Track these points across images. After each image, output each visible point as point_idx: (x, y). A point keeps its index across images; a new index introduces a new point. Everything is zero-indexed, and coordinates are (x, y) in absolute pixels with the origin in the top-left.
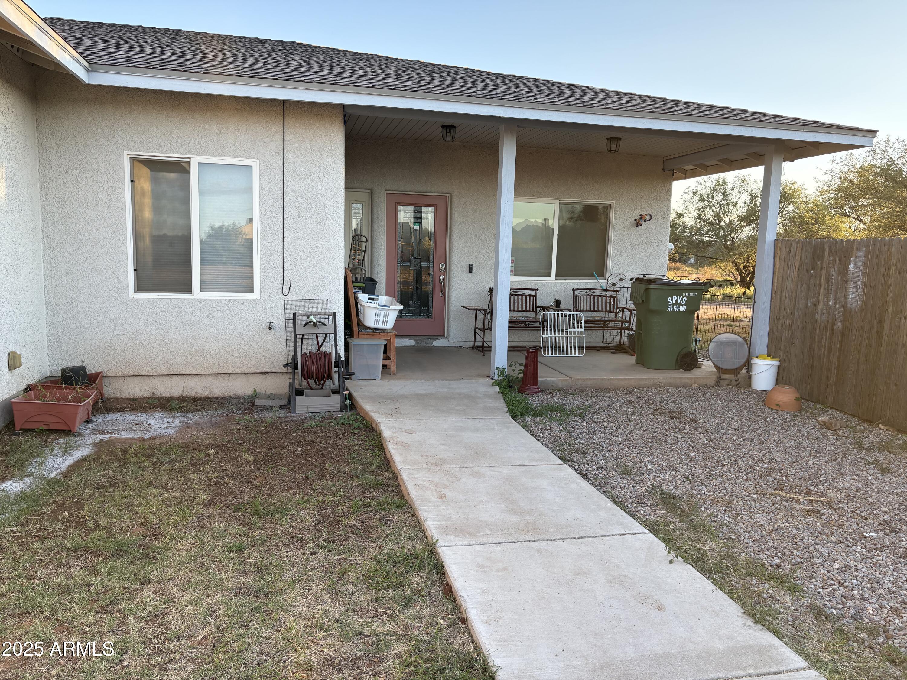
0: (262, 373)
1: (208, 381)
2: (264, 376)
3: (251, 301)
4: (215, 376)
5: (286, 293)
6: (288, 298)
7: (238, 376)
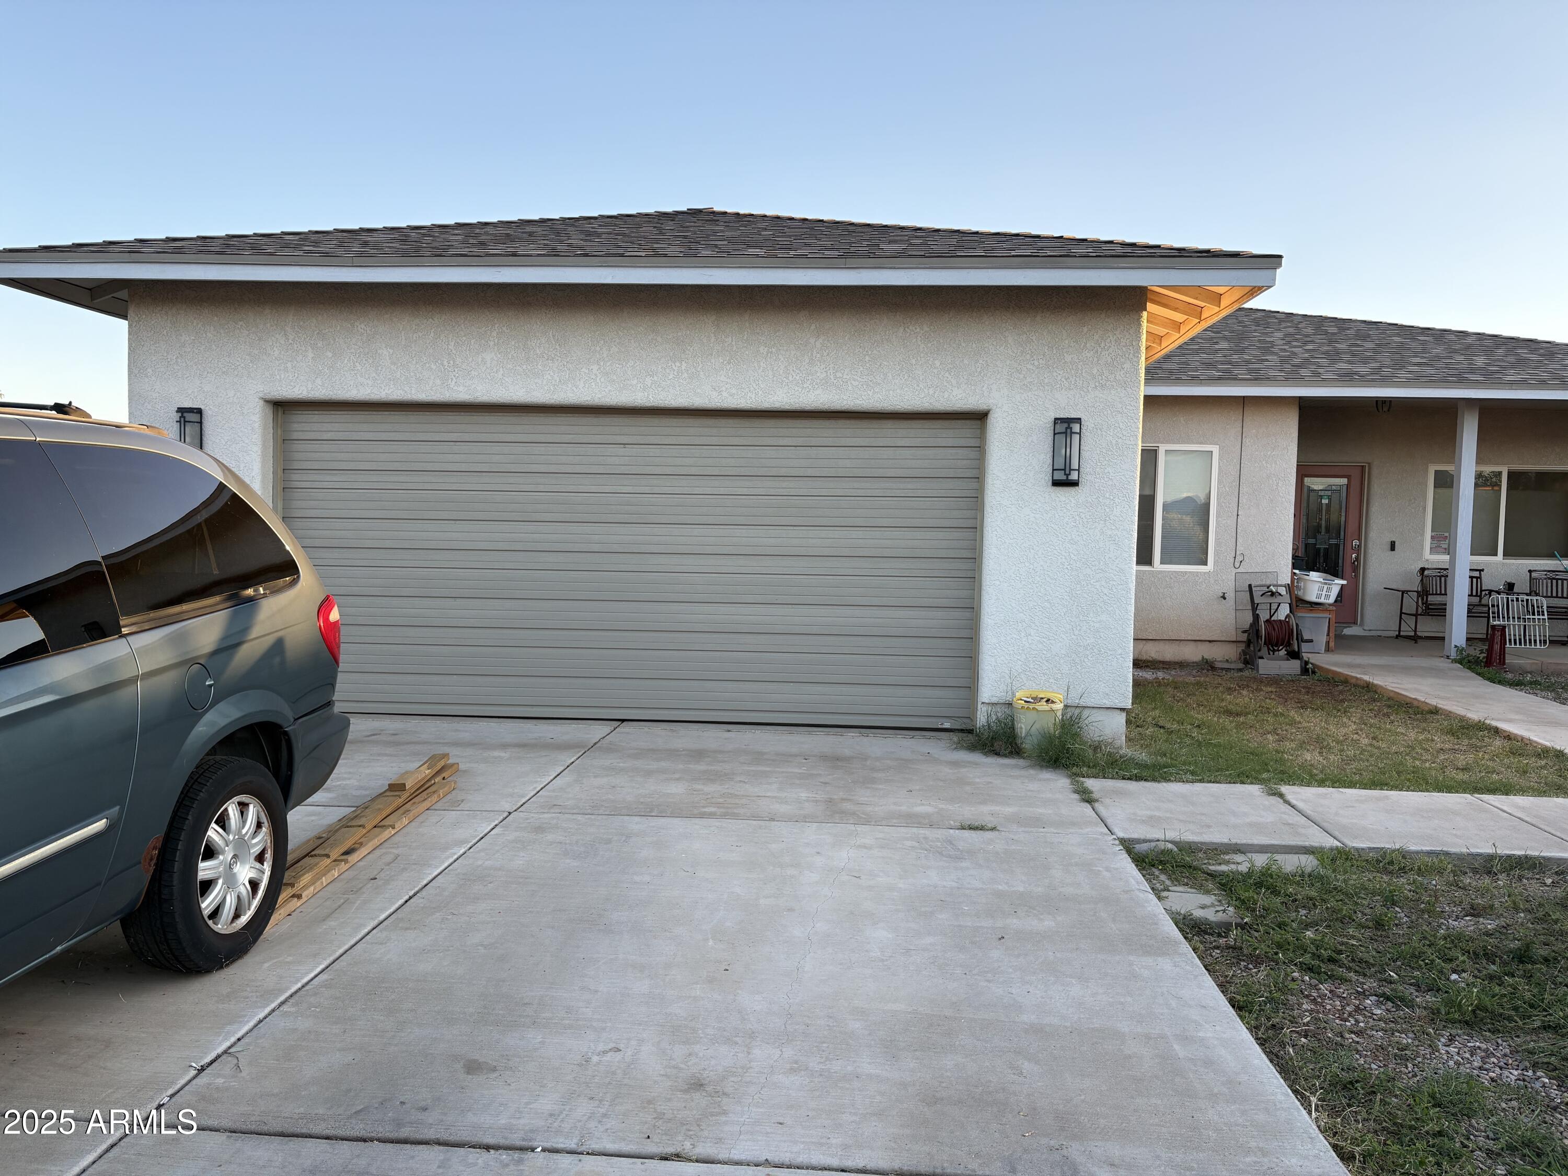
0: (1210, 641)
1: (1160, 646)
2: (1212, 644)
3: (1205, 573)
4: (1167, 642)
5: (1237, 566)
6: (1238, 570)
7: (1189, 642)
